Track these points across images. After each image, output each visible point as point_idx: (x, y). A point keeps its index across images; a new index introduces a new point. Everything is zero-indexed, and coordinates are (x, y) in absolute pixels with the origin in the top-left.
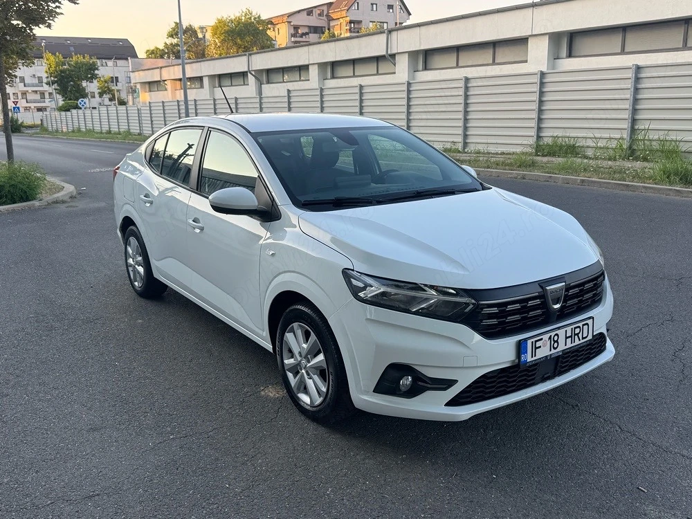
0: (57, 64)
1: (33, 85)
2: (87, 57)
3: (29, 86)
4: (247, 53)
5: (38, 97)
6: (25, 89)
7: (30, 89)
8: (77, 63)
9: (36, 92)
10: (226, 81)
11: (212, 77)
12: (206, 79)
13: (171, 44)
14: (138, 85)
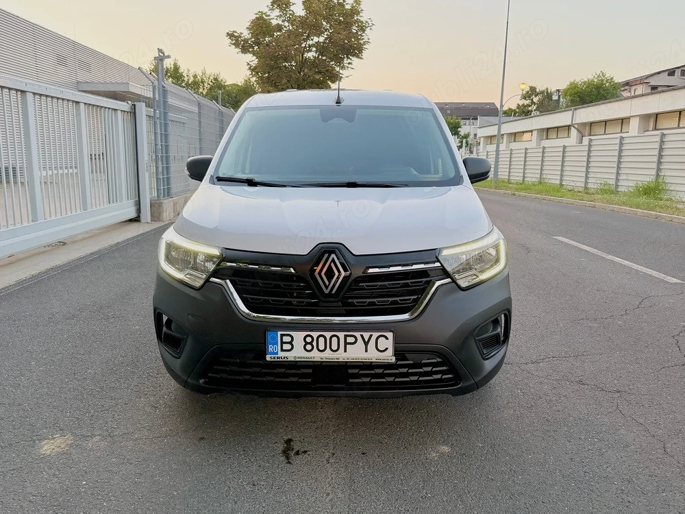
2: (454, 117)
4: (572, 108)
10: (553, 134)
11: (541, 131)
12: (535, 133)
13: (523, 105)
14: (482, 139)
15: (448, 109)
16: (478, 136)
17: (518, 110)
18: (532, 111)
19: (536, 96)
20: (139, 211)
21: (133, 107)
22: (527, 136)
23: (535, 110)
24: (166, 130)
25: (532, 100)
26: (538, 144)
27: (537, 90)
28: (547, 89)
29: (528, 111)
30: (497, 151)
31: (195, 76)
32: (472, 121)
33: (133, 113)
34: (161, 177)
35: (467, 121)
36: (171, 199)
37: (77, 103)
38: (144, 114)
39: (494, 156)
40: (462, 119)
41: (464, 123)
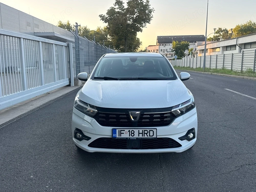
0: (176, 45)
1: (170, 52)
2: (186, 42)
3: (168, 52)
4: (237, 38)
5: (170, 56)
6: (167, 53)
7: (168, 53)
8: (183, 44)
9: (170, 54)
10: (229, 49)
12: (221, 48)
13: (216, 36)
15: (184, 38)
17: (214, 38)
20: (70, 82)
21: (68, 44)
22: (218, 50)
24: (79, 52)
25: (220, 34)
28: (226, 29)
29: (219, 39)
32: (194, 43)
34: (77, 70)
38: (72, 47)
40: (190, 42)
41: (191, 44)
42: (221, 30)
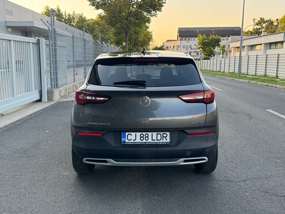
0: (203, 40)
2: (217, 36)
3: (193, 49)
4: (284, 32)
6: (191, 51)
8: (212, 39)
9: (195, 52)
10: (273, 46)
11: (266, 44)
12: (263, 45)
13: (256, 29)
14: (233, 49)
15: (214, 31)
16: (230, 47)
17: (253, 32)
18: (262, 32)
19: (264, 23)
20: (41, 96)
21: (38, 40)
22: (258, 47)
23: (264, 31)
24: (55, 52)
25: (262, 26)
26: (265, 52)
27: (265, 20)
28: (270, 19)
29: (260, 32)
30: (240, 57)
31: (69, 16)
32: (227, 38)
33: (38, 43)
34: (53, 77)
35: (224, 37)
36: (58, 89)
37: (10, 40)
38: (44, 43)
39: (239, 59)
40: (222, 36)
41: (223, 39)
42: (264, 20)
